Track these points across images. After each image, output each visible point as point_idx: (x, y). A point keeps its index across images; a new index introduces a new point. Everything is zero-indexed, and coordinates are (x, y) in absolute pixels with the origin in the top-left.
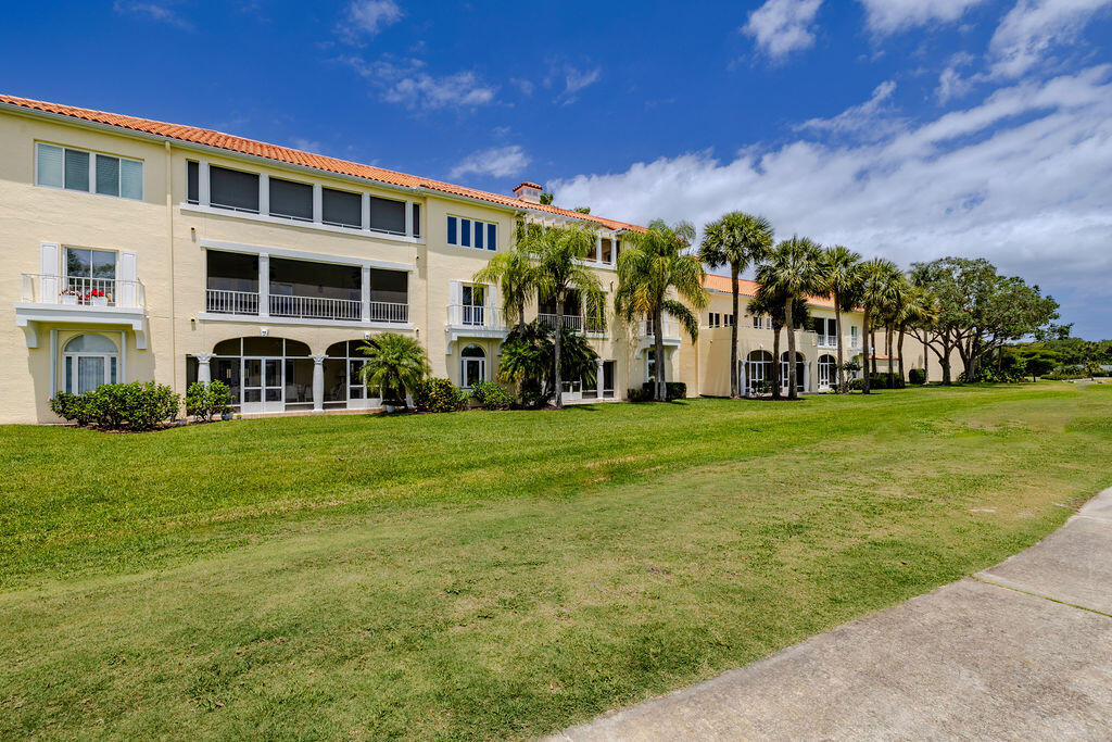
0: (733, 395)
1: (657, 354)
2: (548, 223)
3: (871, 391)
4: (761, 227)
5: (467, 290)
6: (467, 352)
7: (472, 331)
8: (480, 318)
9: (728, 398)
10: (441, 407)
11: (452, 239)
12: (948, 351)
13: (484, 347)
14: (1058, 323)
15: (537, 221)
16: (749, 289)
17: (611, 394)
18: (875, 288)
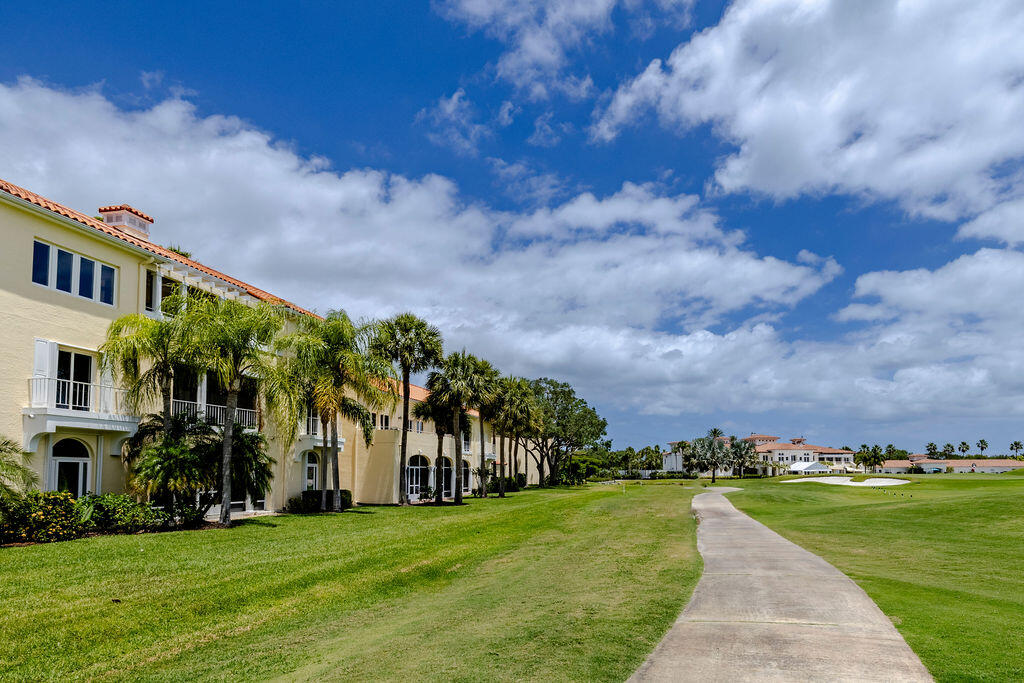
0: (402, 501)
1: (321, 457)
2: (190, 281)
3: (506, 494)
4: (434, 335)
5: (64, 357)
6: (59, 450)
7: (72, 418)
8: (81, 401)
9: (396, 505)
10: (56, 534)
11: (40, 275)
12: (542, 460)
13: (91, 443)
14: (605, 438)
15: (175, 275)
16: (419, 393)
17: (261, 506)
18: (512, 402)
